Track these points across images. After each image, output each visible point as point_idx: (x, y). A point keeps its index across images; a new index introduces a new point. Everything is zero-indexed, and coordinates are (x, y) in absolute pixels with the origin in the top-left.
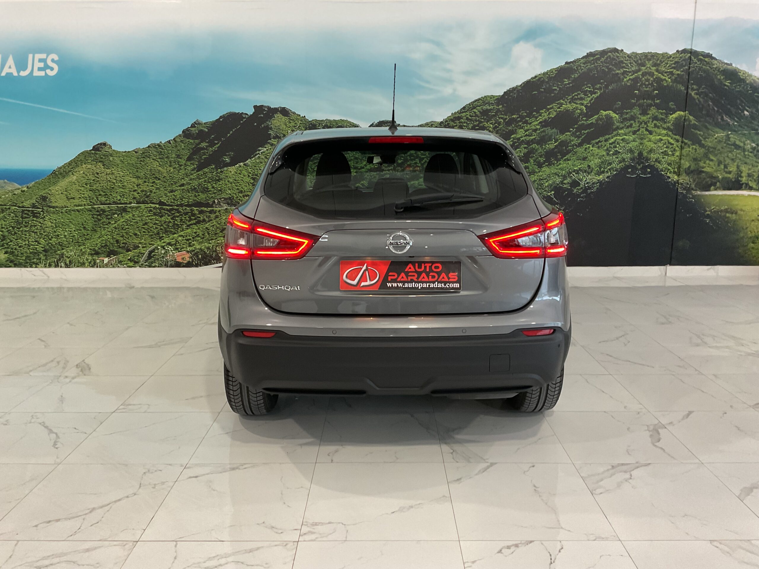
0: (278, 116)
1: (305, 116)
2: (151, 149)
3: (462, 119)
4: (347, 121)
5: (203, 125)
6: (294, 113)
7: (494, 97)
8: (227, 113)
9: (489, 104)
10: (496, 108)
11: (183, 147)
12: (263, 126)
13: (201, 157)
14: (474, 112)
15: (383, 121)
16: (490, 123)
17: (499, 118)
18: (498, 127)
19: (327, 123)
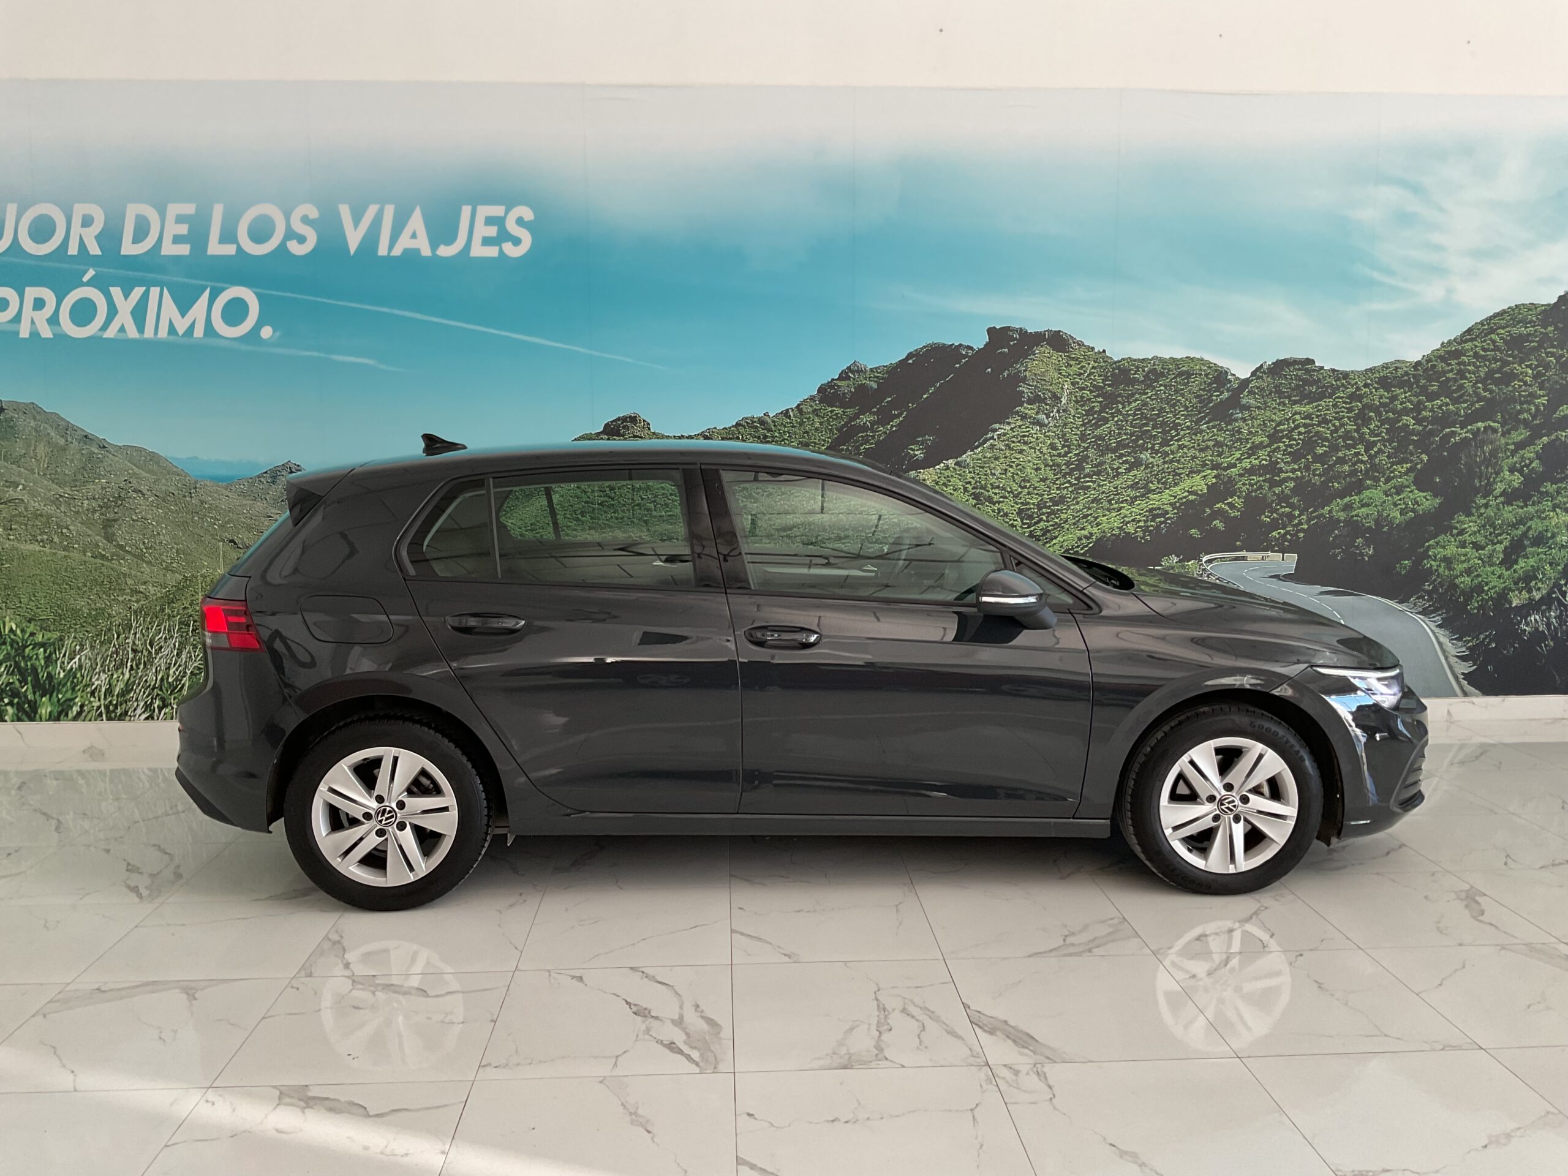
0: (1044, 351)
1: (1104, 351)
2: (742, 430)
3: (1465, 355)
4: (1202, 360)
5: (868, 373)
6: (1081, 344)
7: (1536, 308)
8: (924, 347)
9: (1525, 322)
10: (1541, 333)
11: (817, 425)
12: (1005, 374)
13: (857, 448)
14: (1491, 339)
15: (1285, 359)
16: (1527, 366)
17: (1547, 354)
18: (1544, 375)
19: (1154, 365)
